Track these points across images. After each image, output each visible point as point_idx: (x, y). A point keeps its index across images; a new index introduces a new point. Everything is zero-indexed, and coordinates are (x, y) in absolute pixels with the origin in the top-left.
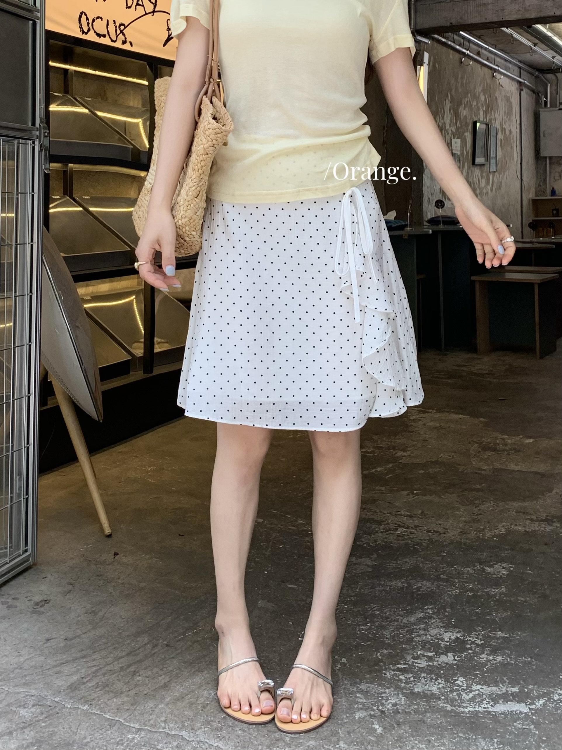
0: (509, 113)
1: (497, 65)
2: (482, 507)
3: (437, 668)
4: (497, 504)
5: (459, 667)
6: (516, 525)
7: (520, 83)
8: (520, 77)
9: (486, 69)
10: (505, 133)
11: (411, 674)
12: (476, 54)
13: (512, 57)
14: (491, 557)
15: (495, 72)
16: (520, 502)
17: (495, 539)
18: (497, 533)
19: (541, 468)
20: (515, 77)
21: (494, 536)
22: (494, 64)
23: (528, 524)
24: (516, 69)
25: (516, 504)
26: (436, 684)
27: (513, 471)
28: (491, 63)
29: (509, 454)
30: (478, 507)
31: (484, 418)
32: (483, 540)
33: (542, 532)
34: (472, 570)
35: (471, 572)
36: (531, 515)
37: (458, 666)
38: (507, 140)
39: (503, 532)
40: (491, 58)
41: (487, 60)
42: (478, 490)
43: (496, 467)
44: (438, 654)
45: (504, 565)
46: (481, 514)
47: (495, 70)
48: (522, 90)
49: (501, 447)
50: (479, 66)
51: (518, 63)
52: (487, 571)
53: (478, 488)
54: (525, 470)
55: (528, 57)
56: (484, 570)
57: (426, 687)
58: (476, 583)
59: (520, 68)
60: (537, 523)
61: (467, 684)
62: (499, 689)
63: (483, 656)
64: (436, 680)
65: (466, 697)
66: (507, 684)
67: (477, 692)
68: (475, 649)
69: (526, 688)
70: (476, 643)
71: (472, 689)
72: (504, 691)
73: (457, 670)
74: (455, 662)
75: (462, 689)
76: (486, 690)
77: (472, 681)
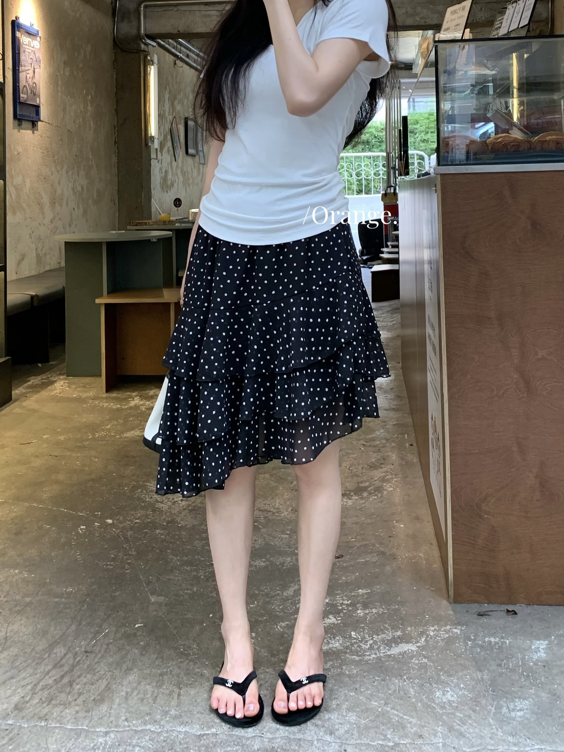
37: (343, 624)
61: (360, 636)
62: (387, 635)
63: (359, 611)
64: (334, 638)
65: (365, 647)
66: (390, 630)
67: (372, 641)
68: (348, 608)
69: (406, 630)
70: (345, 604)
71: (366, 639)
72: (391, 636)
73: (346, 627)
74: (339, 622)
75: (359, 641)
76: (377, 638)
77: (364, 633)
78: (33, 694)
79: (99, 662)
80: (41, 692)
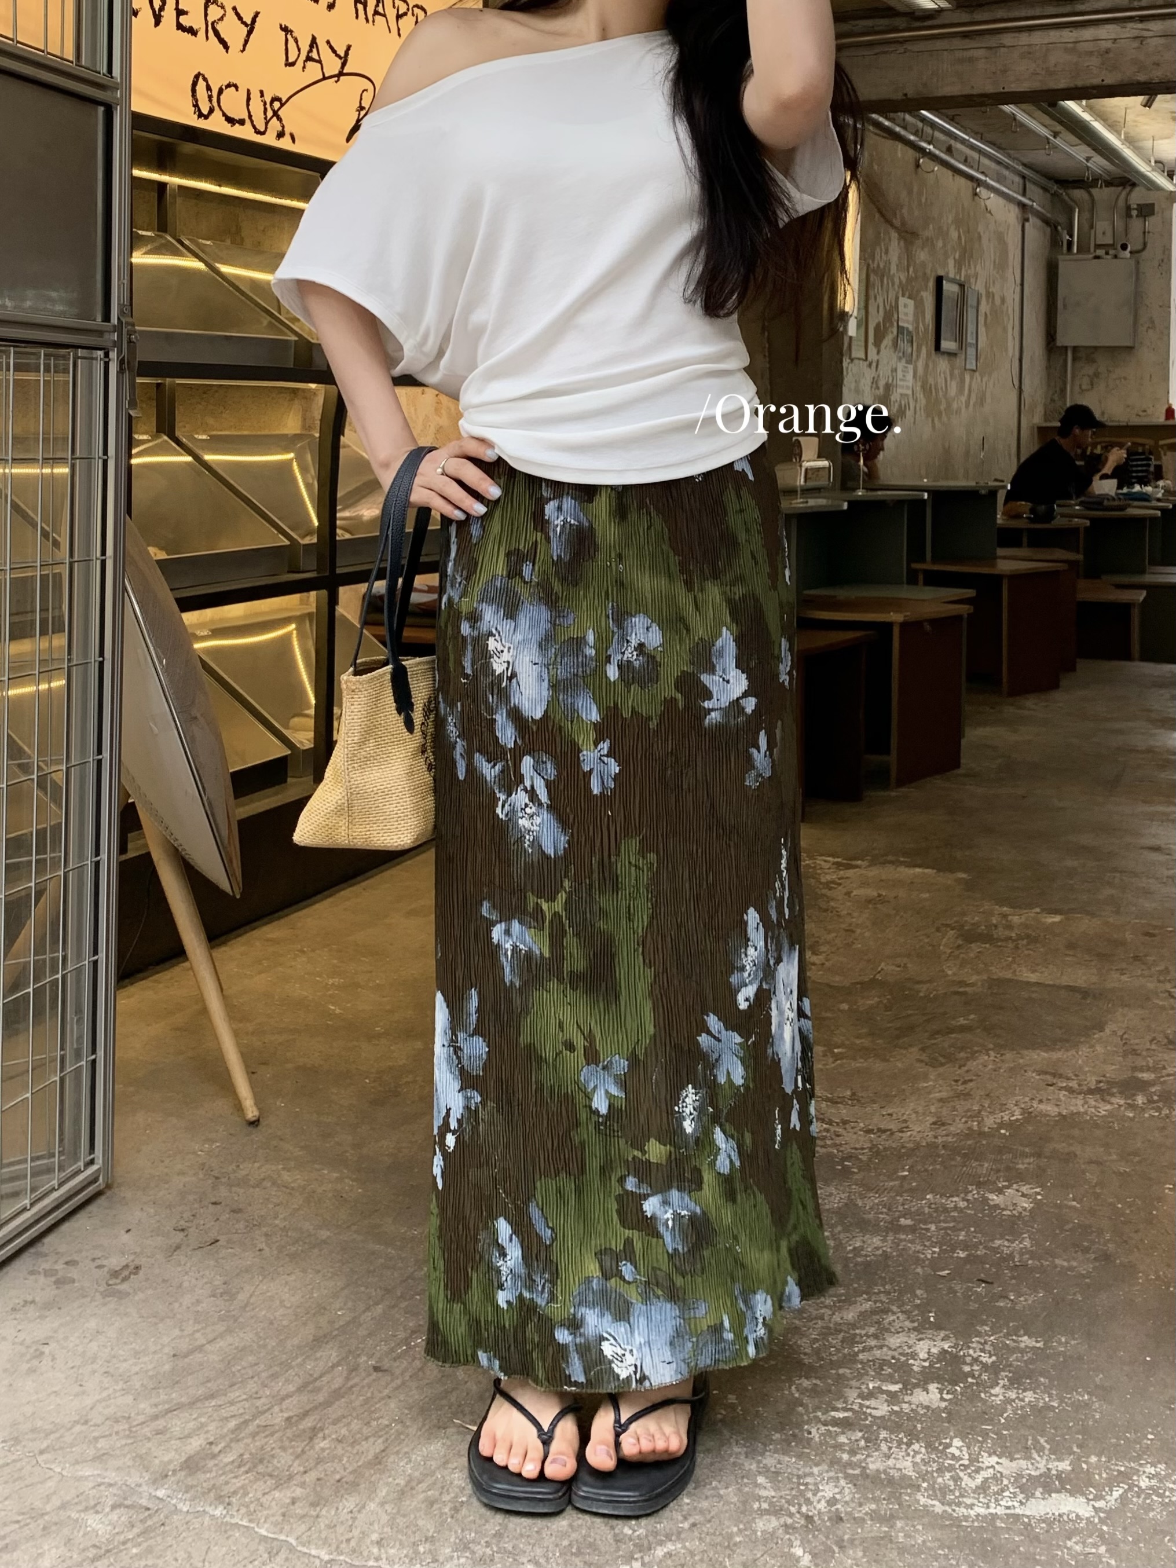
0: (1001, 265)
1: (983, 173)
2: (972, 1065)
3: (910, 1418)
4: (1002, 1055)
5: (952, 1416)
6: (1041, 1101)
7: (1023, 206)
8: (1024, 194)
9: (962, 181)
10: (993, 302)
11: (860, 1431)
12: (944, 149)
13: (1009, 156)
14: (998, 1171)
15: (979, 185)
16: (1046, 1051)
17: (1003, 1131)
18: (1006, 1118)
19: (1081, 976)
20: (1015, 195)
21: (1002, 1125)
22: (977, 170)
23: (1063, 1099)
24: (1017, 179)
25: (1039, 1056)
26: (909, 1455)
27: (1028, 983)
28: (971, 167)
29: (1017, 947)
30: (964, 1065)
31: (965, 872)
32: (981, 1134)
33: (1091, 1117)
34: (964, 1200)
35: (962, 1204)
36: (1068, 1079)
37: (949, 1413)
38: (996, 313)
39: (1018, 1116)
40: (973, 159)
41: (965, 162)
42: (963, 1029)
43: (995, 977)
44: (908, 1387)
45: (1025, 1189)
46: (971, 1081)
47: (979, 183)
48: (1027, 220)
49: (1001, 932)
50: (950, 173)
51: (1020, 168)
52: (992, 1203)
53: (962, 1026)
54: (1051, 983)
55: (1039, 157)
56: (986, 1200)
57: (891, 1462)
58: (972, 1229)
59: (1024, 177)
60: (1081, 1097)
61: (970, 1454)
62: (1032, 1464)
63: (997, 1390)
64: (909, 1444)
65: (969, 1483)
66: (1047, 1452)
67: (991, 1470)
68: (980, 1375)
69: (1085, 1462)
70: (981, 1362)
71: (980, 1465)
72: (1043, 1470)
73: (949, 1422)
74: (943, 1404)
75: (961, 1465)
76: (1008, 1467)
77: (980, 1448)
78: (231, 1440)
79: (389, 1397)
80: (249, 1441)
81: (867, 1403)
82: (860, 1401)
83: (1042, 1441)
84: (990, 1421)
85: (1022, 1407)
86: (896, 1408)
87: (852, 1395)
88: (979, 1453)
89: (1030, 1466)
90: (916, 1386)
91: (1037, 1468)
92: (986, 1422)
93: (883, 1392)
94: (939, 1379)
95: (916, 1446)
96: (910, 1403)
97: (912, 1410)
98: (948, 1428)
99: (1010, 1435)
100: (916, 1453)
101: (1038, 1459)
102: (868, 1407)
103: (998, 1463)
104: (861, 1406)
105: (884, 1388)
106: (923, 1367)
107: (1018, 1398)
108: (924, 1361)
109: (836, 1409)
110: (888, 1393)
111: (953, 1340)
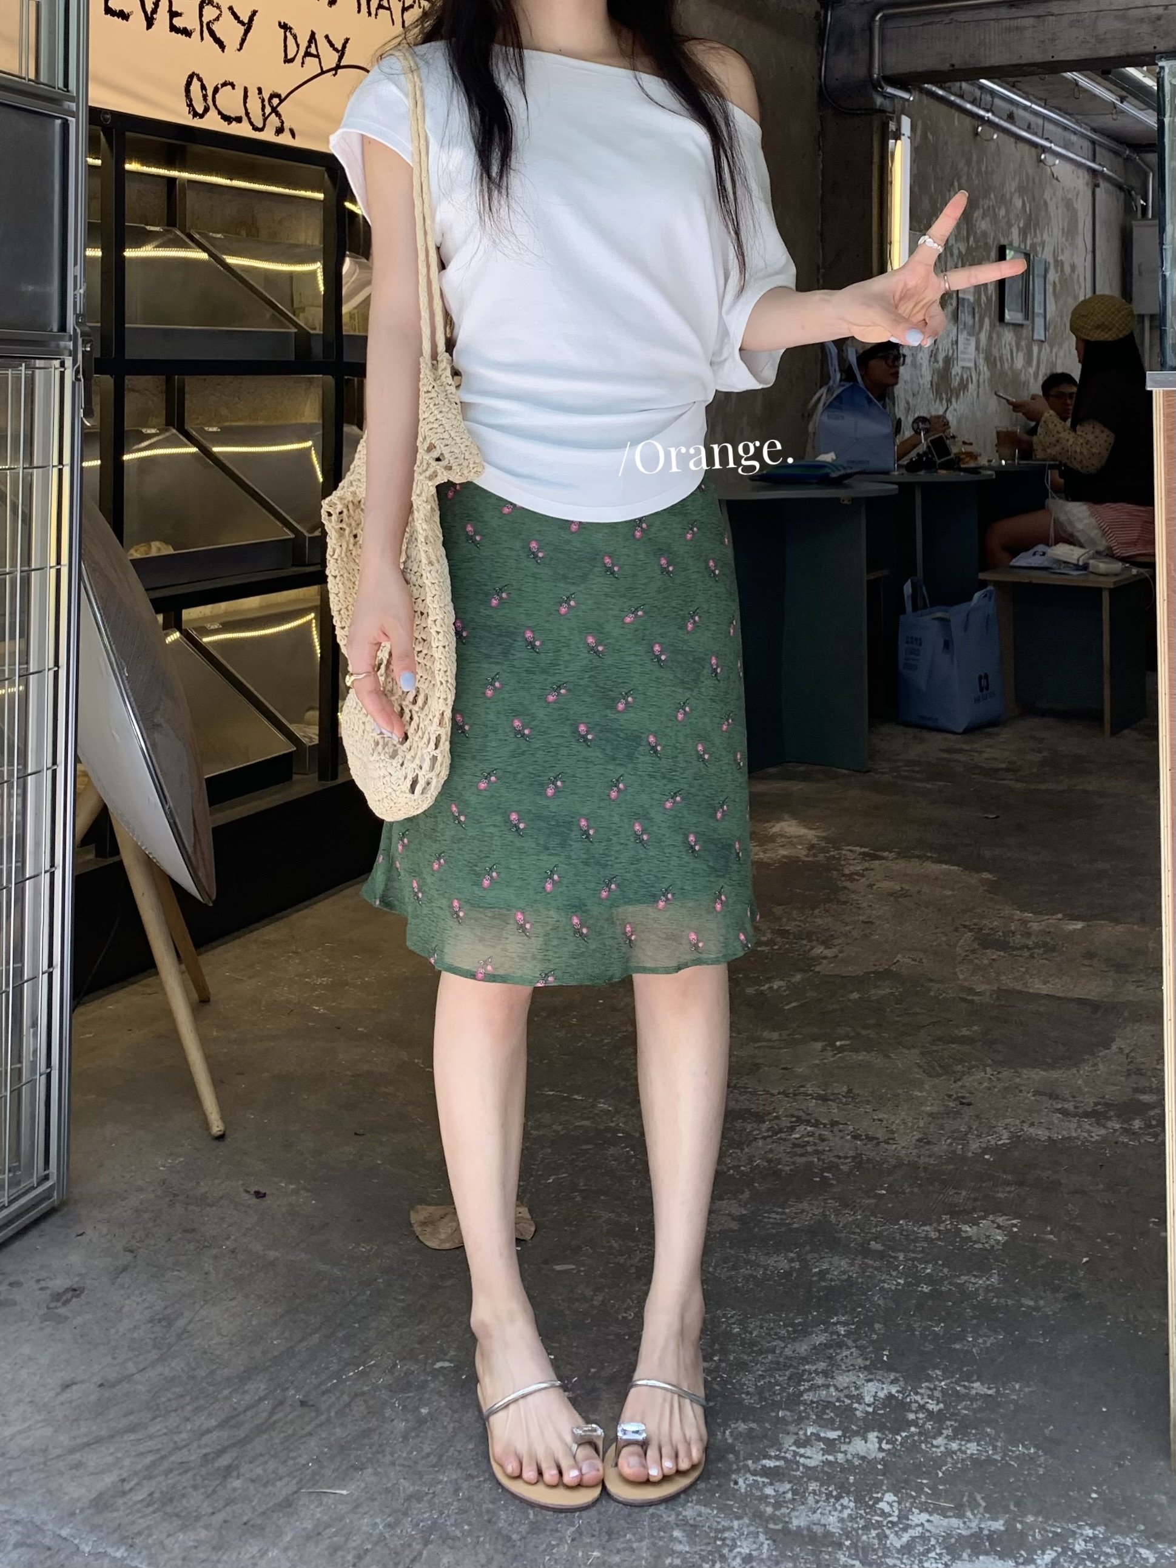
3: (843, 1470)
5: (888, 1468)
11: (790, 1482)
14: (976, 1199)
17: (987, 1157)
18: (992, 1142)
21: (985, 1150)
26: (836, 1510)
30: (959, 1080)
32: (963, 1159)
33: (1083, 1142)
34: (935, 1229)
35: (933, 1234)
36: (1064, 1100)
39: (1005, 1140)
42: (962, 1040)
43: (1005, 988)
44: (848, 1435)
45: (1000, 1220)
52: (964, 1235)
53: (963, 1037)
54: (1062, 995)
56: (958, 1232)
57: (817, 1516)
58: (940, 1263)
60: (1075, 1120)
61: (900, 1511)
62: (965, 1523)
63: (940, 1441)
64: (838, 1498)
65: (895, 1541)
66: (981, 1510)
67: (920, 1529)
68: (924, 1423)
69: (1021, 1522)
70: (927, 1410)
71: (909, 1522)
72: (975, 1529)
73: (884, 1475)
74: (881, 1455)
75: (890, 1522)
76: (939, 1524)
77: (912, 1504)
79: (311, 1435)
81: (802, 1451)
82: (794, 1448)
83: (978, 1497)
84: (927, 1474)
85: (963, 1460)
86: (831, 1458)
87: (788, 1442)
88: (910, 1510)
89: (962, 1525)
90: (856, 1433)
91: (969, 1527)
92: (922, 1475)
93: (819, 1439)
94: (881, 1428)
95: (845, 1501)
96: (845, 1453)
97: (847, 1461)
98: (882, 1481)
99: (946, 1491)
100: (844, 1507)
101: (971, 1517)
102: (802, 1456)
103: (928, 1521)
104: (795, 1454)
105: (822, 1435)
106: (867, 1413)
107: (960, 1450)
108: (869, 1405)
109: (770, 1458)
110: (826, 1441)
111: (902, 1383)
